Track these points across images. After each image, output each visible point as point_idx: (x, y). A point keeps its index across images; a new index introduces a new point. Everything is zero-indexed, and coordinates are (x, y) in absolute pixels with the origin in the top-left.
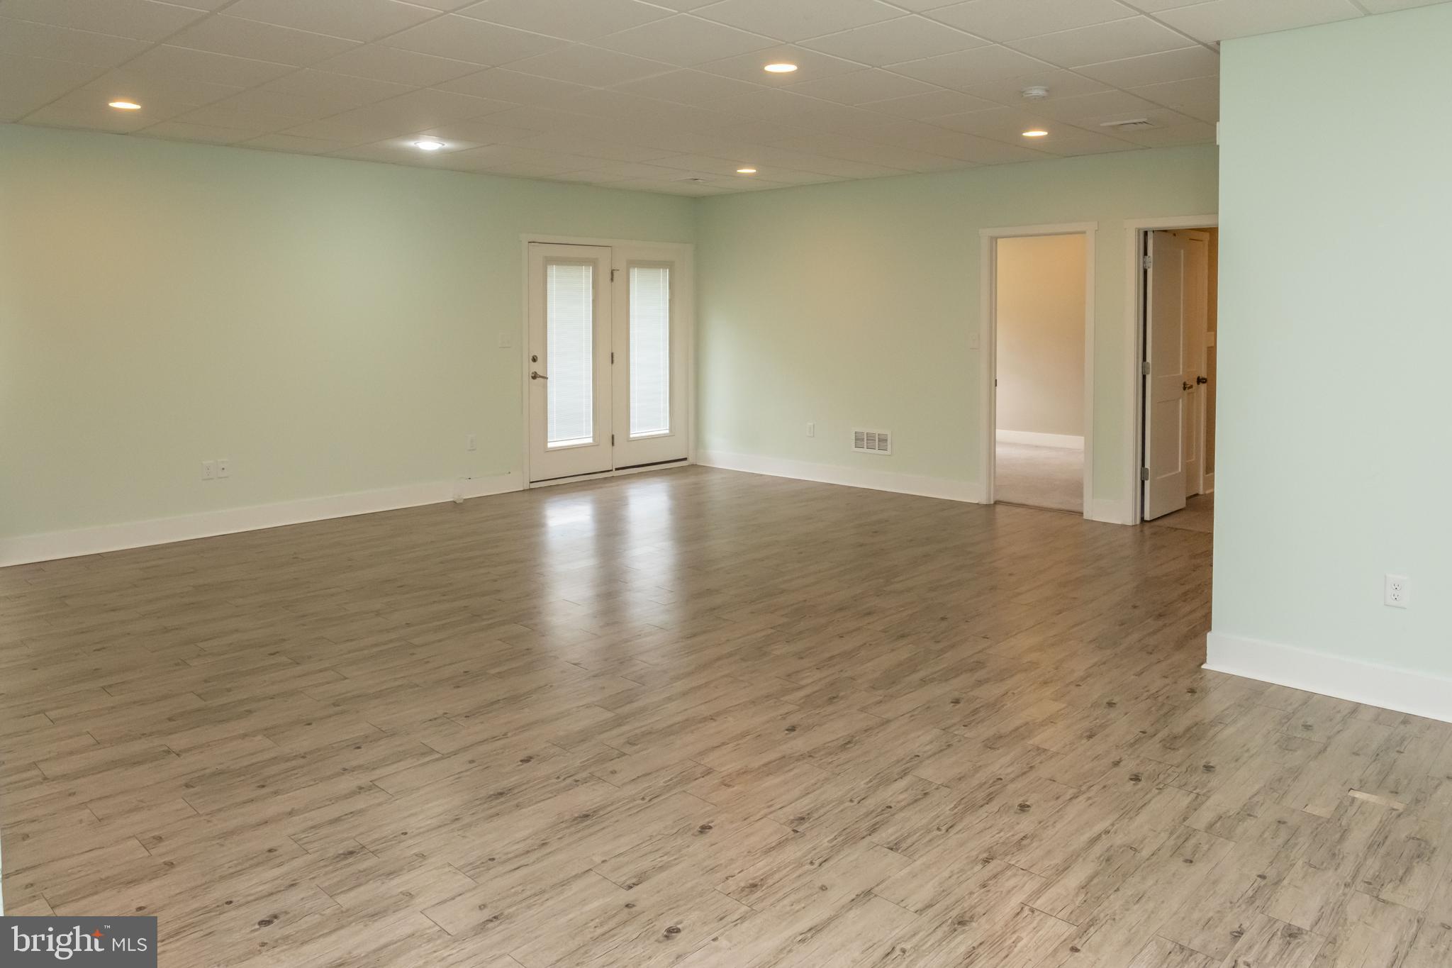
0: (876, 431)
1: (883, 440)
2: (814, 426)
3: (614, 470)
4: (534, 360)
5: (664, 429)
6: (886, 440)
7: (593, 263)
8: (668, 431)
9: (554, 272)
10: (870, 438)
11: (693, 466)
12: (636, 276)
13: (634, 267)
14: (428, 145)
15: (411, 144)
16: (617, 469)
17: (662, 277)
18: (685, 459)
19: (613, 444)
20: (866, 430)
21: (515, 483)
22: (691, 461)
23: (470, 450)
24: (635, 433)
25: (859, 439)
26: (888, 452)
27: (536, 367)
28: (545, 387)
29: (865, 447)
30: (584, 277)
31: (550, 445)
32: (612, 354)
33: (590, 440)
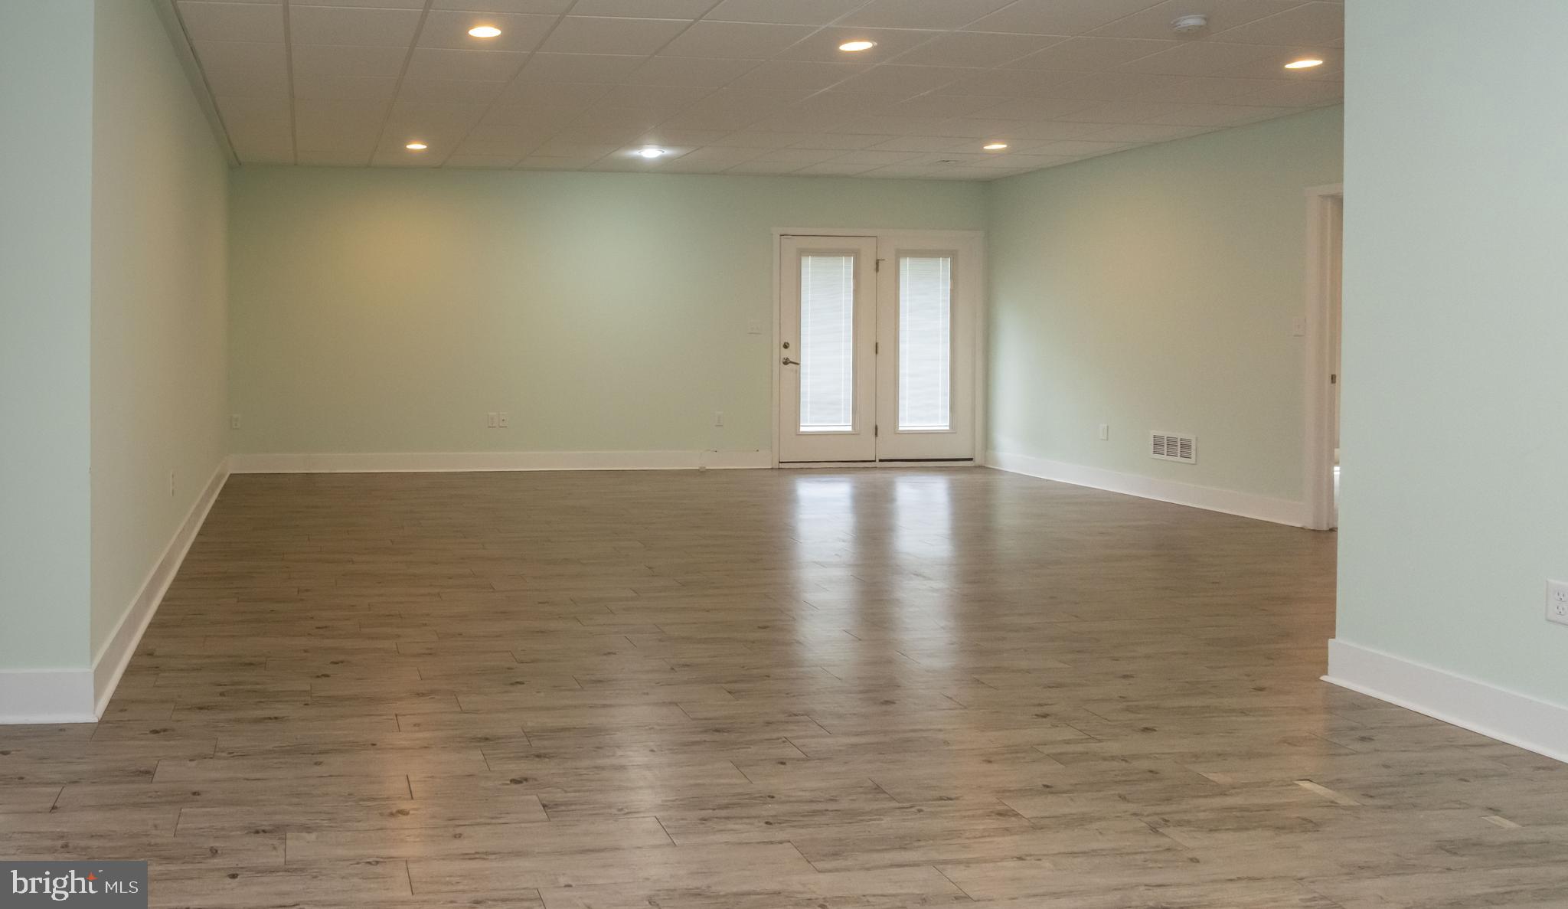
0: (1179, 435)
1: (1186, 446)
2: (1108, 427)
3: (877, 460)
4: (786, 346)
5: (942, 424)
6: (1189, 447)
7: (856, 254)
8: (948, 428)
9: (809, 264)
10: (1171, 442)
11: (981, 467)
12: (907, 266)
13: (906, 257)
14: (651, 153)
15: (636, 153)
16: (881, 461)
17: (943, 266)
18: (971, 459)
19: (876, 434)
20: (1166, 434)
21: (764, 460)
22: (978, 461)
23: (717, 426)
24: (905, 424)
25: (1158, 444)
26: (1192, 461)
27: (786, 353)
28: (798, 373)
29: (1166, 454)
30: (845, 267)
31: (802, 429)
32: (877, 344)
33: (849, 429)
